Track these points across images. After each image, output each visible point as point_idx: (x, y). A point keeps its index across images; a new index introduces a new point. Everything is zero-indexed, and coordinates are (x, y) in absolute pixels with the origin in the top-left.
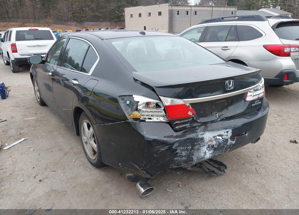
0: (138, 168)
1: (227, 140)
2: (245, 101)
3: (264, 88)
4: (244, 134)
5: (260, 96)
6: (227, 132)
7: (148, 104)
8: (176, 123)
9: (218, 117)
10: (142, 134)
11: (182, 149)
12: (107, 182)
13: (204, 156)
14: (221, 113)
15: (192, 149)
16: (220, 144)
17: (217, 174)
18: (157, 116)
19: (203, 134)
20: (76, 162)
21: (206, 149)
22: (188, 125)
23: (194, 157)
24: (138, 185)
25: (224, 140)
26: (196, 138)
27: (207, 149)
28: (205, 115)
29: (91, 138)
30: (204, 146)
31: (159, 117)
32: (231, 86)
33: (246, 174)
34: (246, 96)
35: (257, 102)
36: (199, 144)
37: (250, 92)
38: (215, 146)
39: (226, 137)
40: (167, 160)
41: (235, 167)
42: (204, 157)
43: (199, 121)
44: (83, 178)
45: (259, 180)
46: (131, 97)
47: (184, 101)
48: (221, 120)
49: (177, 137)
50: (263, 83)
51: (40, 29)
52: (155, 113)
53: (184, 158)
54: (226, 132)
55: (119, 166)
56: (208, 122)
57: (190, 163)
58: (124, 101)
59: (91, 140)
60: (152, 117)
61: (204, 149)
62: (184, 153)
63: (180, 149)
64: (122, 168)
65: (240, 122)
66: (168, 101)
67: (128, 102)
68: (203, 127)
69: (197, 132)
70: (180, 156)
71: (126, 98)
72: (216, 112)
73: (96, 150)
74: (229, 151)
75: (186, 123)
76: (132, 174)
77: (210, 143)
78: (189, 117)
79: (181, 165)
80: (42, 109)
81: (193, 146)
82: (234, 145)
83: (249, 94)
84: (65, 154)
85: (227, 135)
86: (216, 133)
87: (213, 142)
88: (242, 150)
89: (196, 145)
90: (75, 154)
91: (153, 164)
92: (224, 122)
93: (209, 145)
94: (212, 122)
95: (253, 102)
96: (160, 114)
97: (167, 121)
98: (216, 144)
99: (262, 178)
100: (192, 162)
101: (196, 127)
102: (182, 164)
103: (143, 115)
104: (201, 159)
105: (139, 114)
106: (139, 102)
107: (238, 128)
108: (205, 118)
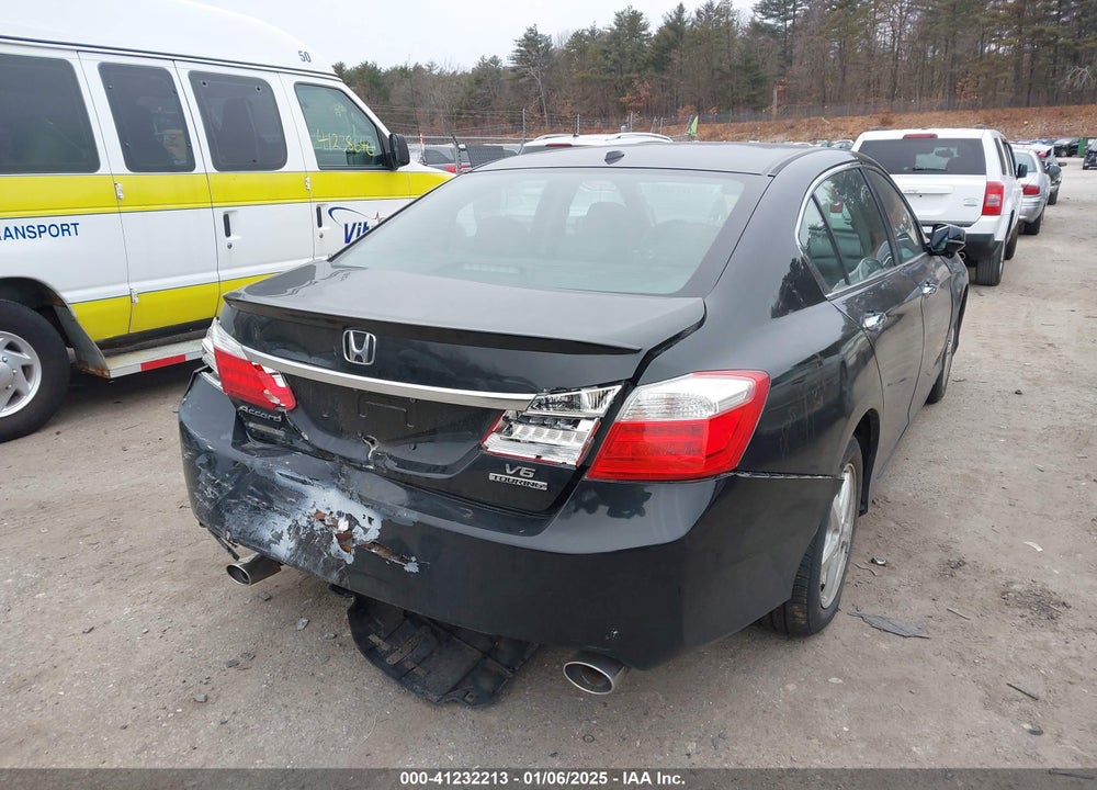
2: (479, 446)
6: (372, 521)
8: (242, 408)
9: (370, 455)
11: (210, 479)
13: (271, 541)
14: (384, 449)
15: (232, 495)
19: (306, 483)
22: (279, 434)
27: (289, 530)
28: (335, 430)
30: (284, 515)
34: (490, 429)
35: (517, 474)
36: (270, 501)
39: (359, 534)
42: (268, 546)
43: (306, 437)
47: (243, 350)
48: (375, 472)
53: (207, 504)
54: (367, 518)
56: (348, 461)
61: (282, 524)
62: (210, 493)
63: (206, 475)
69: (274, 462)
72: (373, 439)
75: (276, 425)
78: (268, 407)
82: (351, 568)
85: (365, 530)
89: (252, 493)
101: (296, 450)
104: (254, 541)
108: (333, 439)
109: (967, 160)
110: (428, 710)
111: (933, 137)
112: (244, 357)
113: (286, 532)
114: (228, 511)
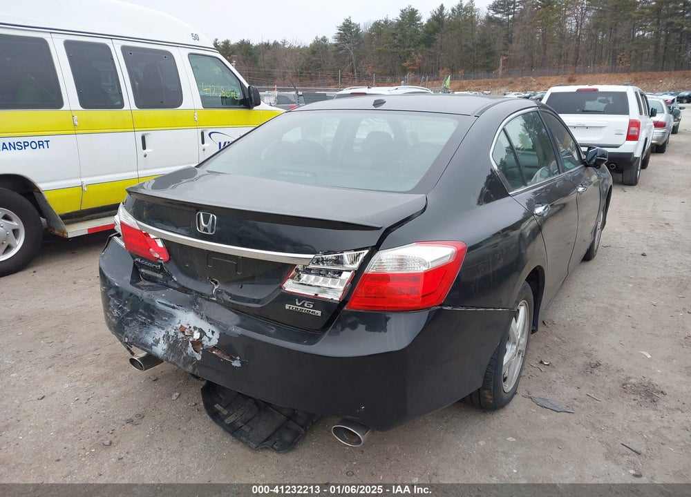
2: (280, 287)
5: (328, 294)
6: (214, 333)
8: (137, 259)
9: (214, 291)
11: (116, 304)
13: (152, 344)
14: (224, 288)
15: (128, 315)
19: (175, 308)
21: (161, 336)
22: (159, 276)
23: (127, 329)
26: (147, 301)
27: (164, 337)
30: (161, 328)
32: (209, 226)
34: (287, 276)
35: (302, 306)
36: (153, 319)
42: (151, 348)
43: (175, 279)
48: (217, 302)
51: (602, 88)
53: (114, 320)
54: (211, 331)
56: (201, 295)
61: (159, 334)
62: (116, 313)
63: (114, 301)
70: (111, 312)
72: (217, 281)
78: (153, 260)
81: (135, 311)
82: (199, 363)
85: (210, 339)
86: (199, 323)
89: (141, 314)
104: (142, 344)
108: (192, 281)
109: (617, 105)
110: (249, 453)
111: (595, 90)
112: (138, 228)
113: (162, 339)
114: (126, 325)
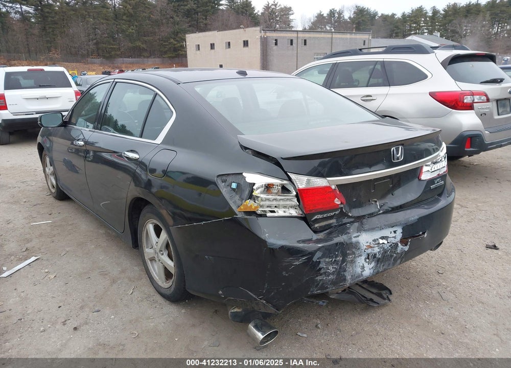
0: (254, 296)
1: (396, 245)
2: (420, 180)
3: (446, 159)
4: (420, 235)
5: (442, 172)
6: (395, 232)
7: (268, 188)
8: (316, 217)
9: (379, 207)
10: (263, 237)
11: (328, 262)
12: (194, 325)
13: (362, 272)
14: (383, 201)
15: (343, 262)
16: (385, 251)
17: (379, 304)
18: (285, 207)
19: (358, 236)
20: (134, 294)
21: (363, 261)
22: (333, 221)
23: (346, 274)
24: (251, 327)
25: (391, 245)
26: (348, 242)
27: (365, 261)
28: (359, 205)
29: (162, 251)
30: (361, 256)
31: (288, 208)
32: (400, 155)
33: (425, 302)
34: (421, 172)
35: (438, 182)
36: (354, 253)
37: (427, 165)
38: (378, 255)
39: (394, 241)
40: (304, 281)
41: (404, 291)
42: (362, 275)
43: (350, 215)
44: (150, 321)
45: (448, 311)
46: (240, 176)
47: (328, 181)
48: (383, 213)
49: (318, 241)
50: (445, 151)
51: (47, 69)
52: (281, 203)
53: (331, 277)
54: (393, 232)
55: (219, 295)
56: (363, 217)
57: (341, 285)
58: (227, 184)
59: (163, 254)
60: (275, 210)
61: (361, 261)
62: (331, 269)
63: (325, 261)
64: (225, 298)
65: (413, 215)
66: (302, 182)
67: (234, 185)
68: (356, 224)
69: (349, 233)
70: (325, 273)
71: (229, 179)
72: (376, 200)
73: (173, 271)
74: (400, 263)
75: (331, 218)
76: (239, 308)
77: (369, 251)
78: (336, 207)
79: (327, 288)
80: (60, 206)
81: (345, 255)
82: (406, 253)
83: (425, 169)
84: (114, 281)
85: (395, 237)
86: (377, 235)
87: (374, 249)
88: (412, 263)
89: (349, 254)
90: (130, 280)
91: (281, 289)
92: (389, 215)
93: (368, 255)
94: (371, 215)
95: (431, 181)
96: (288, 203)
97: (300, 216)
98: (379, 252)
99: (452, 308)
100: (345, 282)
101: (345, 224)
102: (329, 286)
103: (261, 206)
104: (357, 277)
105: (256, 205)
106: (254, 184)
107: (412, 225)
108: (360, 209)
111: (42, 70)
